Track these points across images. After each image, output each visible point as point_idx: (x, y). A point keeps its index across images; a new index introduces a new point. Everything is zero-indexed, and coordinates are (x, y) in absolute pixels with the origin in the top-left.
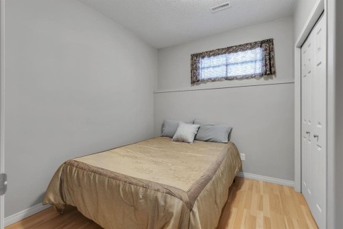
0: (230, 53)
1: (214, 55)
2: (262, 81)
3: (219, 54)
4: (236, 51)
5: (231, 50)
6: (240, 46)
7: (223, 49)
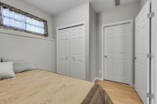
0: (28, 16)
1: (15, 11)
2: (43, 37)
3: (20, 13)
4: (31, 18)
5: (28, 15)
6: (34, 16)
7: (23, 12)
